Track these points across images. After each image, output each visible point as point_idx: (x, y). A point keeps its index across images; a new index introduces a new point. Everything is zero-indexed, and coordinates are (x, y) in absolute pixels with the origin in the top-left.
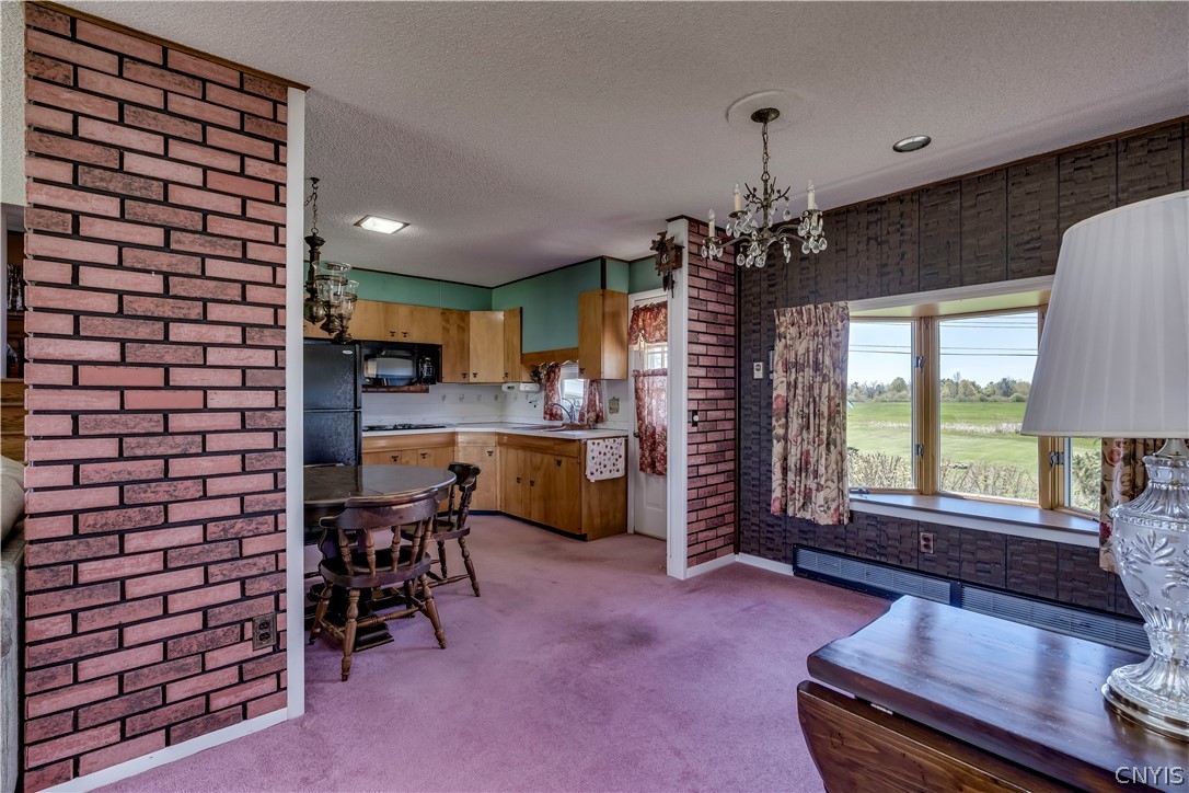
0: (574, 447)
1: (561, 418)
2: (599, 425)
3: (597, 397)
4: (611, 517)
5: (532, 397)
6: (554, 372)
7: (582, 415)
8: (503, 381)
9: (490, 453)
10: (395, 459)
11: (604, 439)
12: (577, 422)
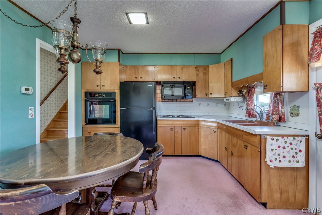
0: (256, 140)
1: (256, 117)
2: (281, 124)
3: (280, 105)
4: (291, 194)
5: (241, 104)
6: (252, 91)
7: (268, 116)
8: (224, 96)
9: (215, 132)
10: (172, 129)
11: (283, 136)
12: (264, 120)
